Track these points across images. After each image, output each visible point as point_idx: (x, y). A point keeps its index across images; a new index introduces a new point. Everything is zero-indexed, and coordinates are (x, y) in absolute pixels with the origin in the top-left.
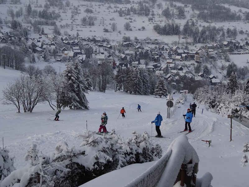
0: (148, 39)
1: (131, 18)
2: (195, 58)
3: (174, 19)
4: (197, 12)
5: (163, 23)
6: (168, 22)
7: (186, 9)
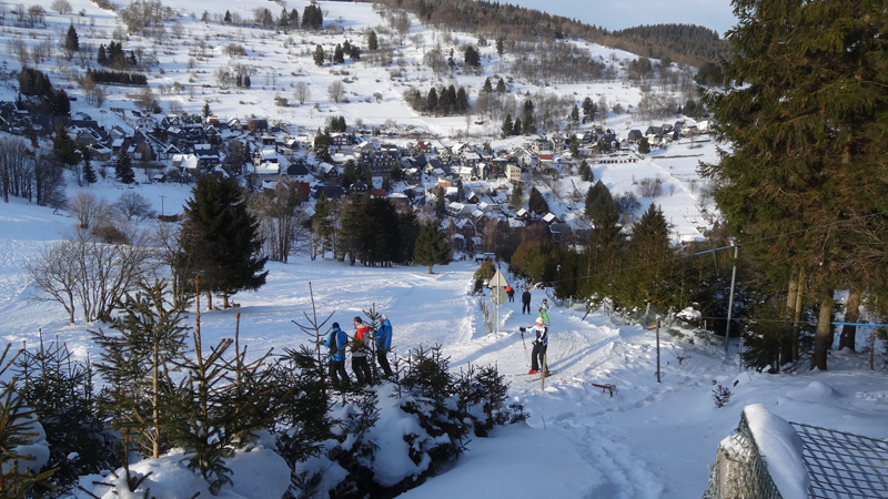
0: (390, 124)
1: (346, 70)
2: (508, 173)
3: (455, 75)
4: (510, 58)
5: (428, 83)
6: (439, 83)
7: (483, 51)
